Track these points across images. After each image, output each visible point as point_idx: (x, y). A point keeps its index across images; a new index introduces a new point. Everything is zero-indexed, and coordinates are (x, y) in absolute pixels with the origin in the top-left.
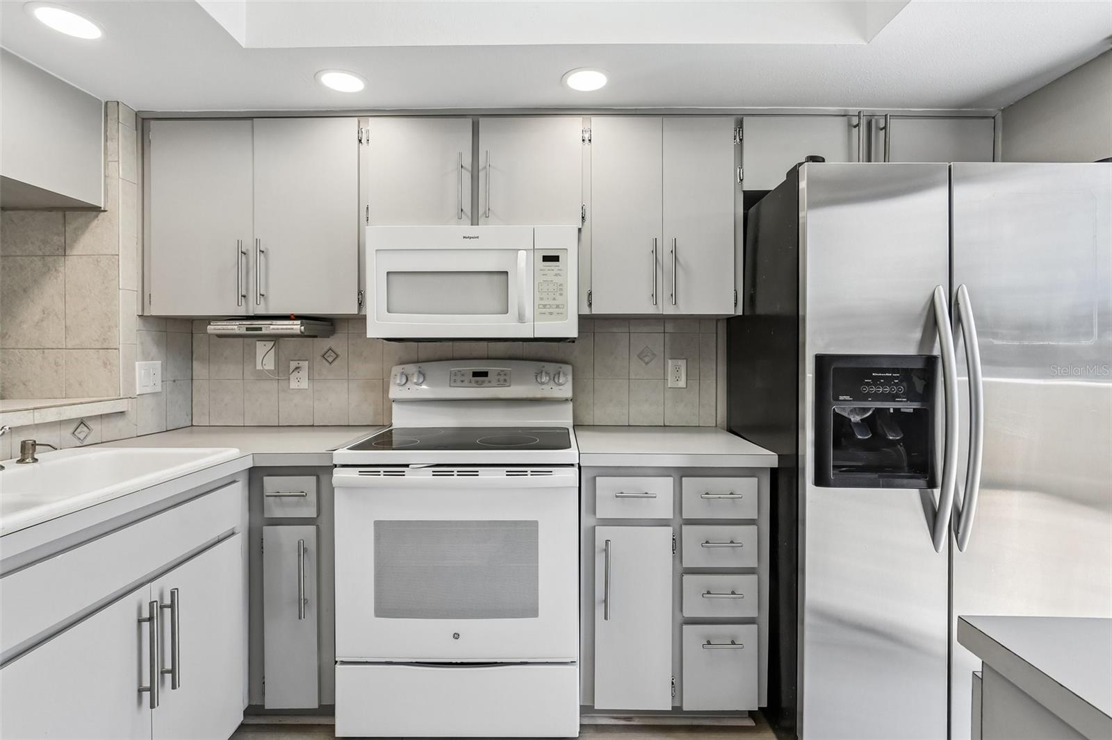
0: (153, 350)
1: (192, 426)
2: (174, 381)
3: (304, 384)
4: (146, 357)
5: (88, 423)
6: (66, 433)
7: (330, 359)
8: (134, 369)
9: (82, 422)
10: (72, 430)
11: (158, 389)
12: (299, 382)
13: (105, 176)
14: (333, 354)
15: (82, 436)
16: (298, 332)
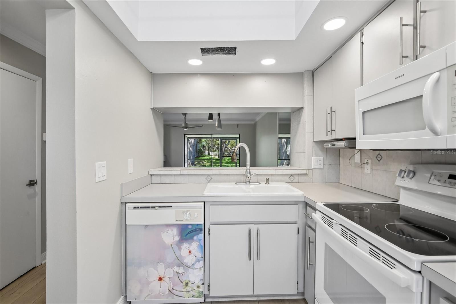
0: (320, 153)
1: (339, 183)
2: (330, 165)
3: (369, 171)
4: (317, 155)
5: (294, 176)
6: (287, 178)
7: (379, 159)
8: (311, 159)
9: (292, 175)
10: (289, 177)
11: (322, 167)
12: (367, 169)
13: (304, 96)
14: (380, 157)
15: (292, 180)
16: (344, 146)
